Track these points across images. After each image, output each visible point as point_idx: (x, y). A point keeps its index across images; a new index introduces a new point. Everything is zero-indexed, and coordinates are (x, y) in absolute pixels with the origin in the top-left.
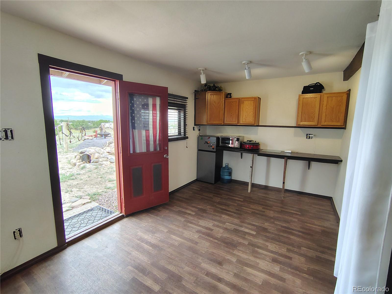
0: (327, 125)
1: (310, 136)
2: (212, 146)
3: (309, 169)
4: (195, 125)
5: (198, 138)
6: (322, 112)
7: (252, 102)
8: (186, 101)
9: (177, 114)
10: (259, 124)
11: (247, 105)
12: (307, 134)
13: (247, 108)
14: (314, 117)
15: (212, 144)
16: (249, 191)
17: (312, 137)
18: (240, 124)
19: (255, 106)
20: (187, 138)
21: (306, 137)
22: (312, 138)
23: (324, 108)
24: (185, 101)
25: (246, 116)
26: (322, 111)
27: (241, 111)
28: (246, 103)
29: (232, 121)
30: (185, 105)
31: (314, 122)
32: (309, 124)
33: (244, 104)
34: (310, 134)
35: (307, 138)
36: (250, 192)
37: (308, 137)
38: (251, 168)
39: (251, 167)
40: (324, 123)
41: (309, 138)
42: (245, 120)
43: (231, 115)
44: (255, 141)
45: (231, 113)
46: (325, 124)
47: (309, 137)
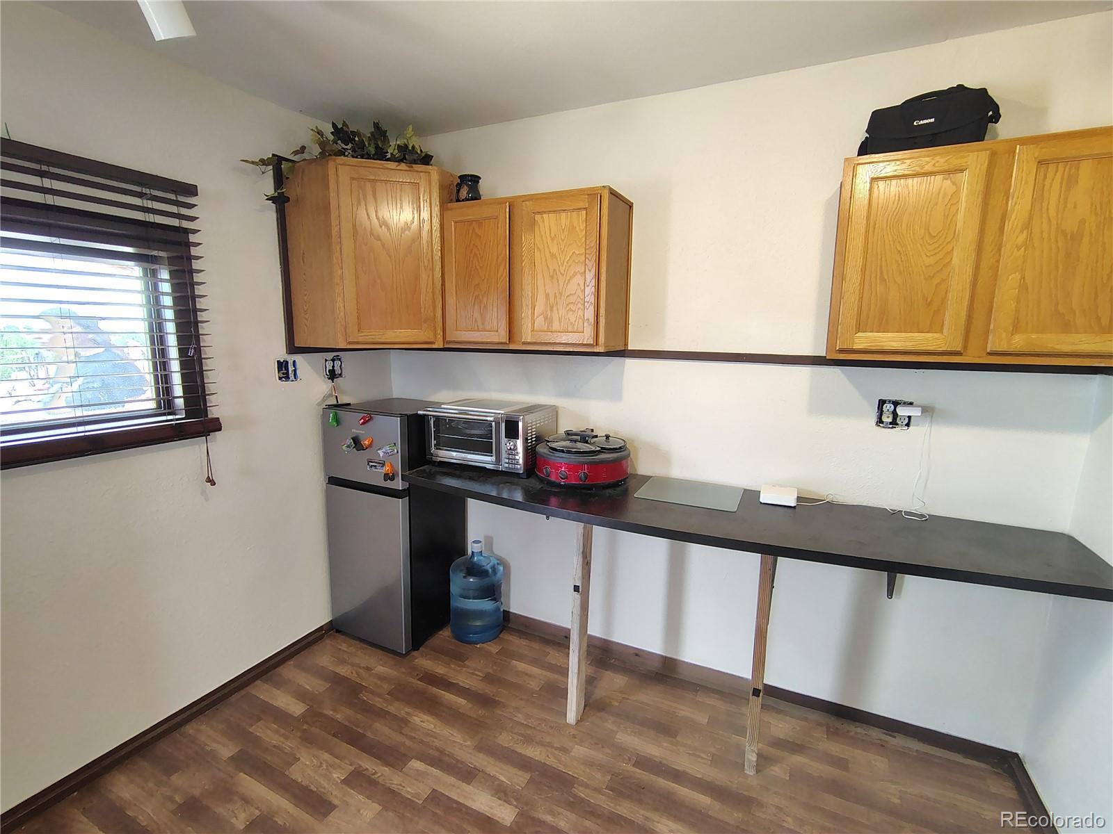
0: (1026, 350)
1: (902, 411)
2: (383, 465)
3: (890, 595)
4: (293, 348)
5: (324, 417)
6: (995, 268)
7: (579, 220)
8: (191, 206)
9: (139, 285)
10: (626, 344)
11: (552, 239)
12: (882, 403)
13: (553, 256)
14: (943, 301)
15: (381, 453)
16: (572, 716)
17: (909, 417)
18: (524, 343)
19: (593, 242)
20: (215, 426)
21: (874, 419)
22: (908, 425)
23: (1014, 235)
24: (184, 211)
25: (552, 300)
26: (998, 261)
27: (526, 270)
28: (548, 223)
29: (481, 327)
30: (187, 231)
31: (941, 331)
32: (909, 346)
33: (536, 229)
34: (896, 404)
35: (880, 421)
36: (578, 722)
37: (887, 419)
38: (577, 595)
39: (576, 589)
40: (1002, 340)
41: (894, 423)
42: (546, 318)
43: (477, 297)
44: (607, 437)
45: (477, 286)
46: (1018, 342)
47: (890, 420)
